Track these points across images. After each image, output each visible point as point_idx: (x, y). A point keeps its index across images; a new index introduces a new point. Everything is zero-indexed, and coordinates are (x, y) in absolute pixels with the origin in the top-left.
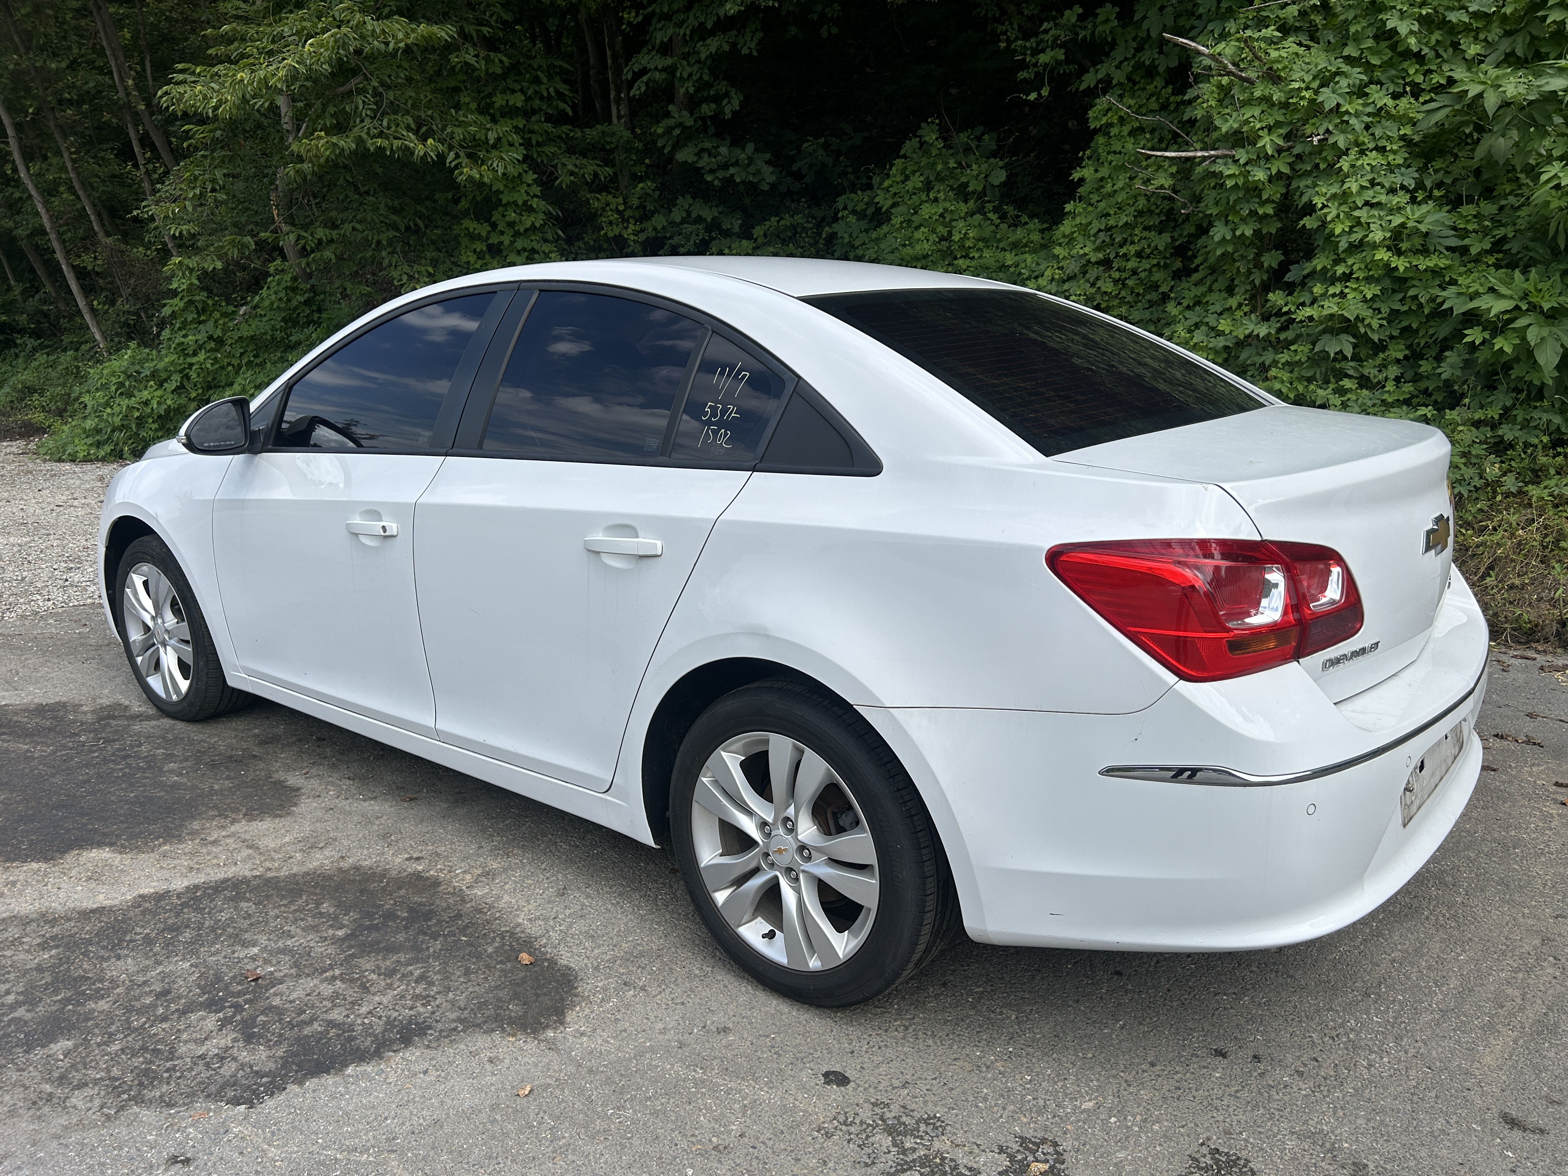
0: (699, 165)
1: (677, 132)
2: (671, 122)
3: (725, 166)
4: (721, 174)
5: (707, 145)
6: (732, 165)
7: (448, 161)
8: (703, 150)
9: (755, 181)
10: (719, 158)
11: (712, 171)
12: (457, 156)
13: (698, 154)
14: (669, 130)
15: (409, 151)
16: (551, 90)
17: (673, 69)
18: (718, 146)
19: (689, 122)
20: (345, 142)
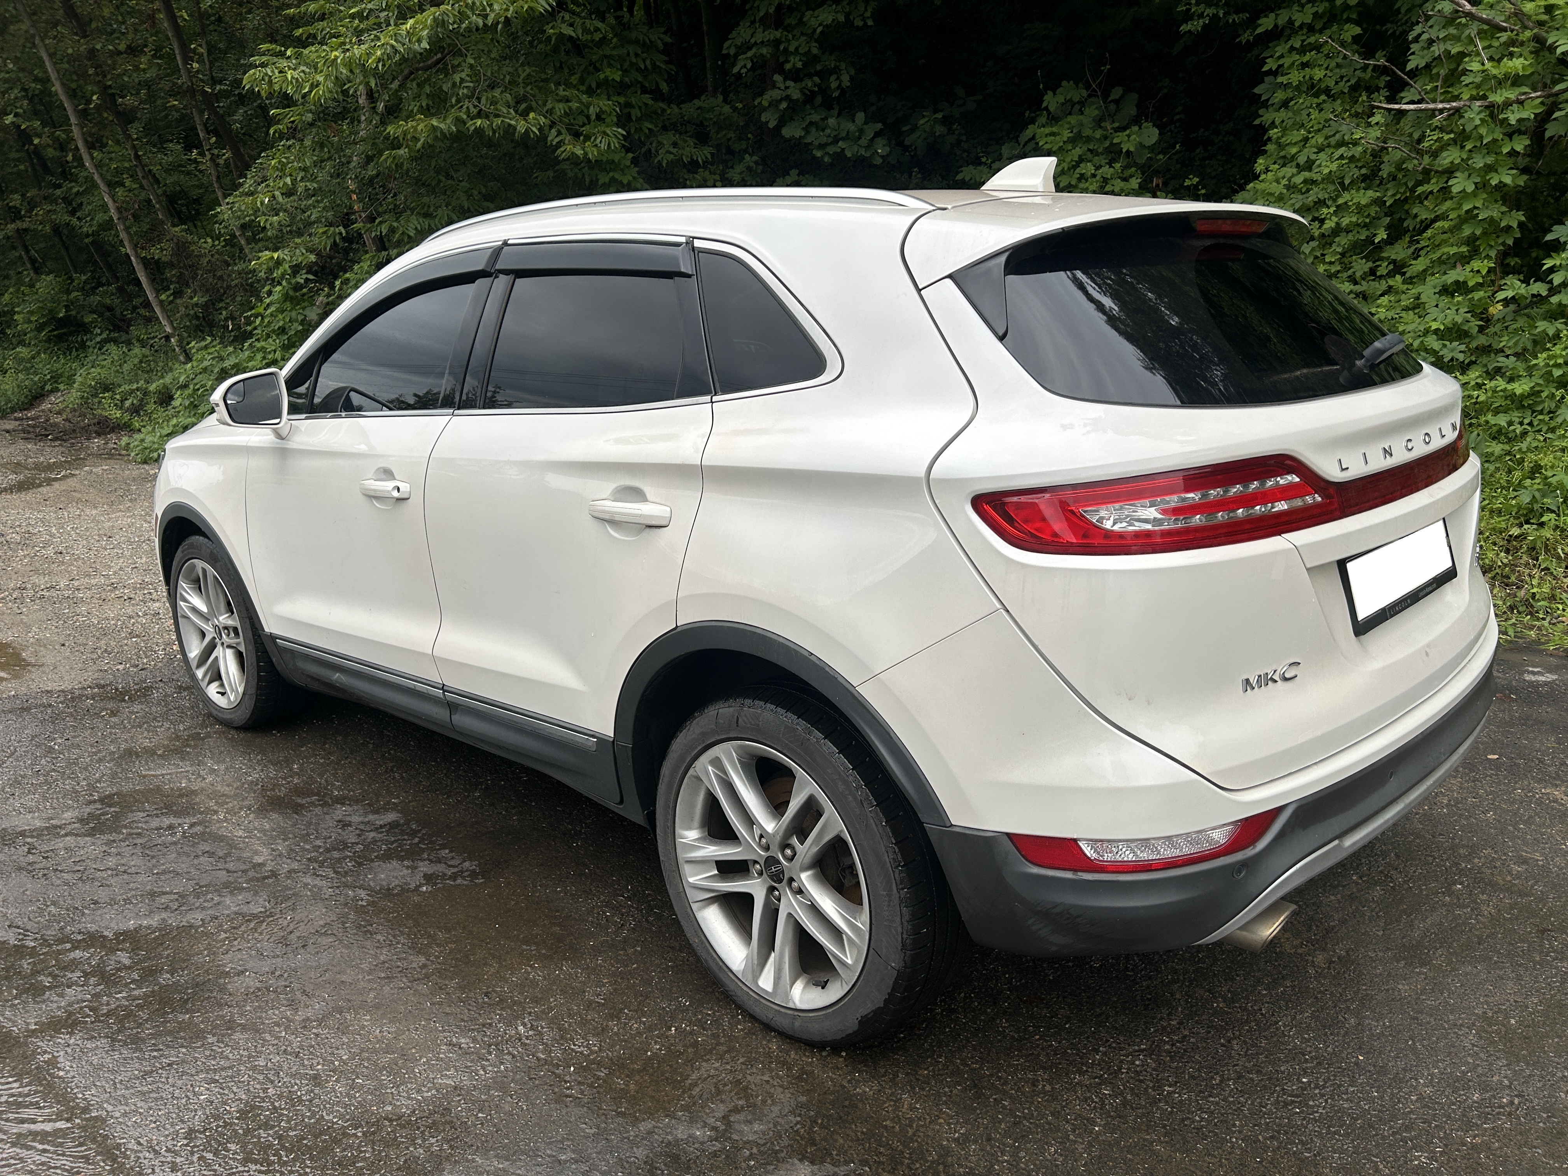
0: (809, 140)
1: (784, 105)
2: (776, 94)
3: (836, 140)
4: (831, 150)
5: (815, 117)
6: (843, 139)
7: (549, 139)
8: (811, 123)
9: (868, 155)
10: (828, 131)
11: (822, 146)
12: (559, 133)
13: (807, 130)
14: (774, 104)
15: (510, 130)
16: (648, 62)
17: (777, 42)
18: (826, 118)
19: (796, 95)
20: (444, 125)
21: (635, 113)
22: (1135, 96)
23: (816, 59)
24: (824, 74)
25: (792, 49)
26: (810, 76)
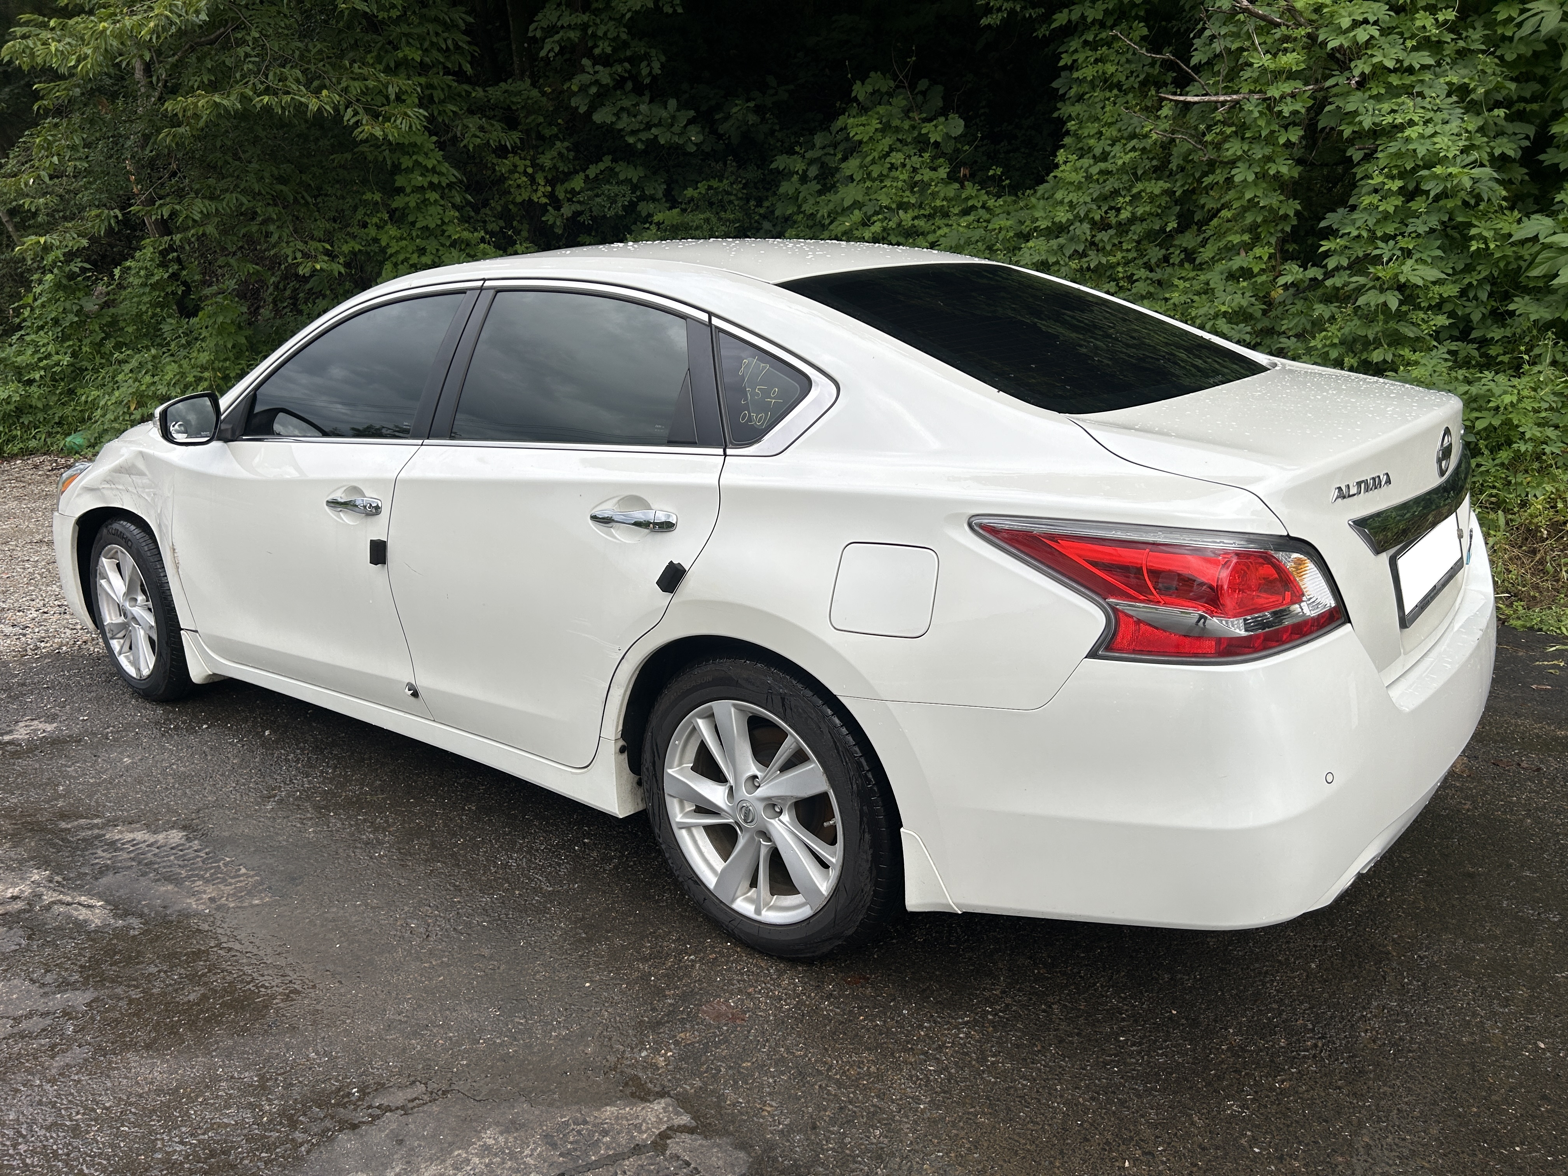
0: (620, 126)
1: (593, 90)
2: (585, 78)
3: (648, 127)
4: (644, 136)
5: (626, 103)
6: (655, 125)
7: (345, 119)
8: (622, 109)
9: (681, 142)
10: (640, 117)
11: (633, 133)
14: (583, 89)
15: (301, 108)
16: (449, 42)
17: (585, 27)
18: (637, 104)
19: (606, 80)
20: (230, 101)
21: (438, 95)
22: (940, 88)
23: (625, 45)
24: (634, 60)
25: (600, 33)
26: (621, 61)
